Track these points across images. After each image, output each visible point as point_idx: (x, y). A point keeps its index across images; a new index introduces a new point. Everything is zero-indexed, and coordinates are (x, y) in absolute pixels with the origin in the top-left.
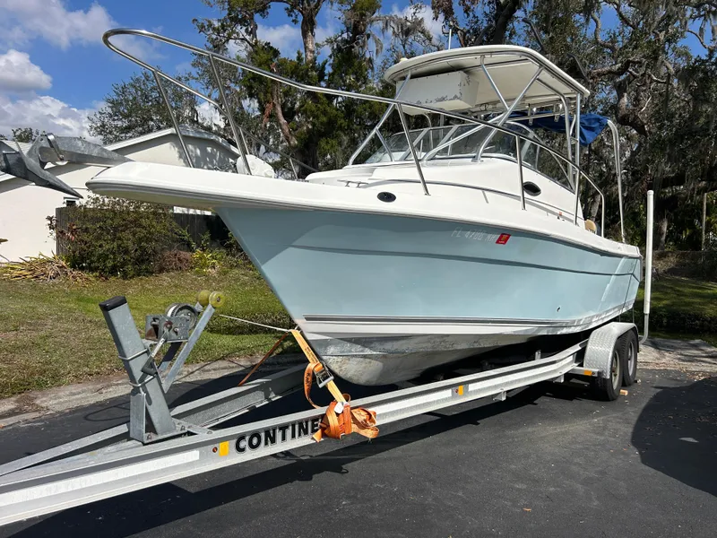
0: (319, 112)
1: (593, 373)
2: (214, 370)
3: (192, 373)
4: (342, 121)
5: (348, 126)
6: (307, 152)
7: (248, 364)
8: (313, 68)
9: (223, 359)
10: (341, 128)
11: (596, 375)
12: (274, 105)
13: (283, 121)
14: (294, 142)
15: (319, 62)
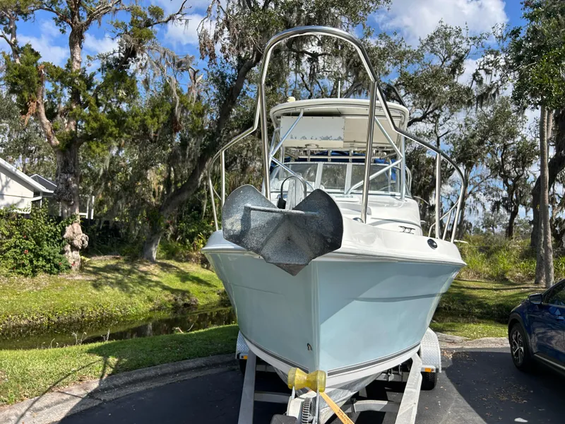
0: (90, 118)
1: (432, 370)
2: (48, 407)
3: (22, 415)
4: (114, 129)
5: (119, 134)
6: (69, 152)
7: (83, 393)
8: (81, 77)
9: (50, 390)
10: (111, 135)
11: (435, 371)
12: (38, 104)
13: (45, 120)
14: (55, 141)
15: (88, 73)
